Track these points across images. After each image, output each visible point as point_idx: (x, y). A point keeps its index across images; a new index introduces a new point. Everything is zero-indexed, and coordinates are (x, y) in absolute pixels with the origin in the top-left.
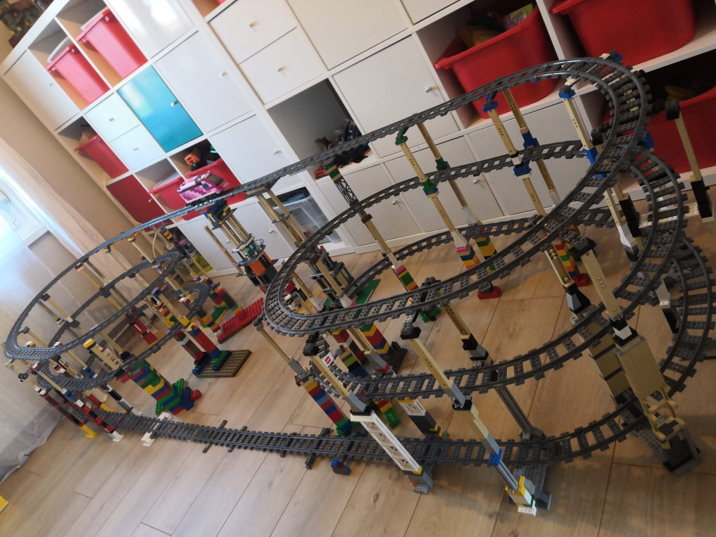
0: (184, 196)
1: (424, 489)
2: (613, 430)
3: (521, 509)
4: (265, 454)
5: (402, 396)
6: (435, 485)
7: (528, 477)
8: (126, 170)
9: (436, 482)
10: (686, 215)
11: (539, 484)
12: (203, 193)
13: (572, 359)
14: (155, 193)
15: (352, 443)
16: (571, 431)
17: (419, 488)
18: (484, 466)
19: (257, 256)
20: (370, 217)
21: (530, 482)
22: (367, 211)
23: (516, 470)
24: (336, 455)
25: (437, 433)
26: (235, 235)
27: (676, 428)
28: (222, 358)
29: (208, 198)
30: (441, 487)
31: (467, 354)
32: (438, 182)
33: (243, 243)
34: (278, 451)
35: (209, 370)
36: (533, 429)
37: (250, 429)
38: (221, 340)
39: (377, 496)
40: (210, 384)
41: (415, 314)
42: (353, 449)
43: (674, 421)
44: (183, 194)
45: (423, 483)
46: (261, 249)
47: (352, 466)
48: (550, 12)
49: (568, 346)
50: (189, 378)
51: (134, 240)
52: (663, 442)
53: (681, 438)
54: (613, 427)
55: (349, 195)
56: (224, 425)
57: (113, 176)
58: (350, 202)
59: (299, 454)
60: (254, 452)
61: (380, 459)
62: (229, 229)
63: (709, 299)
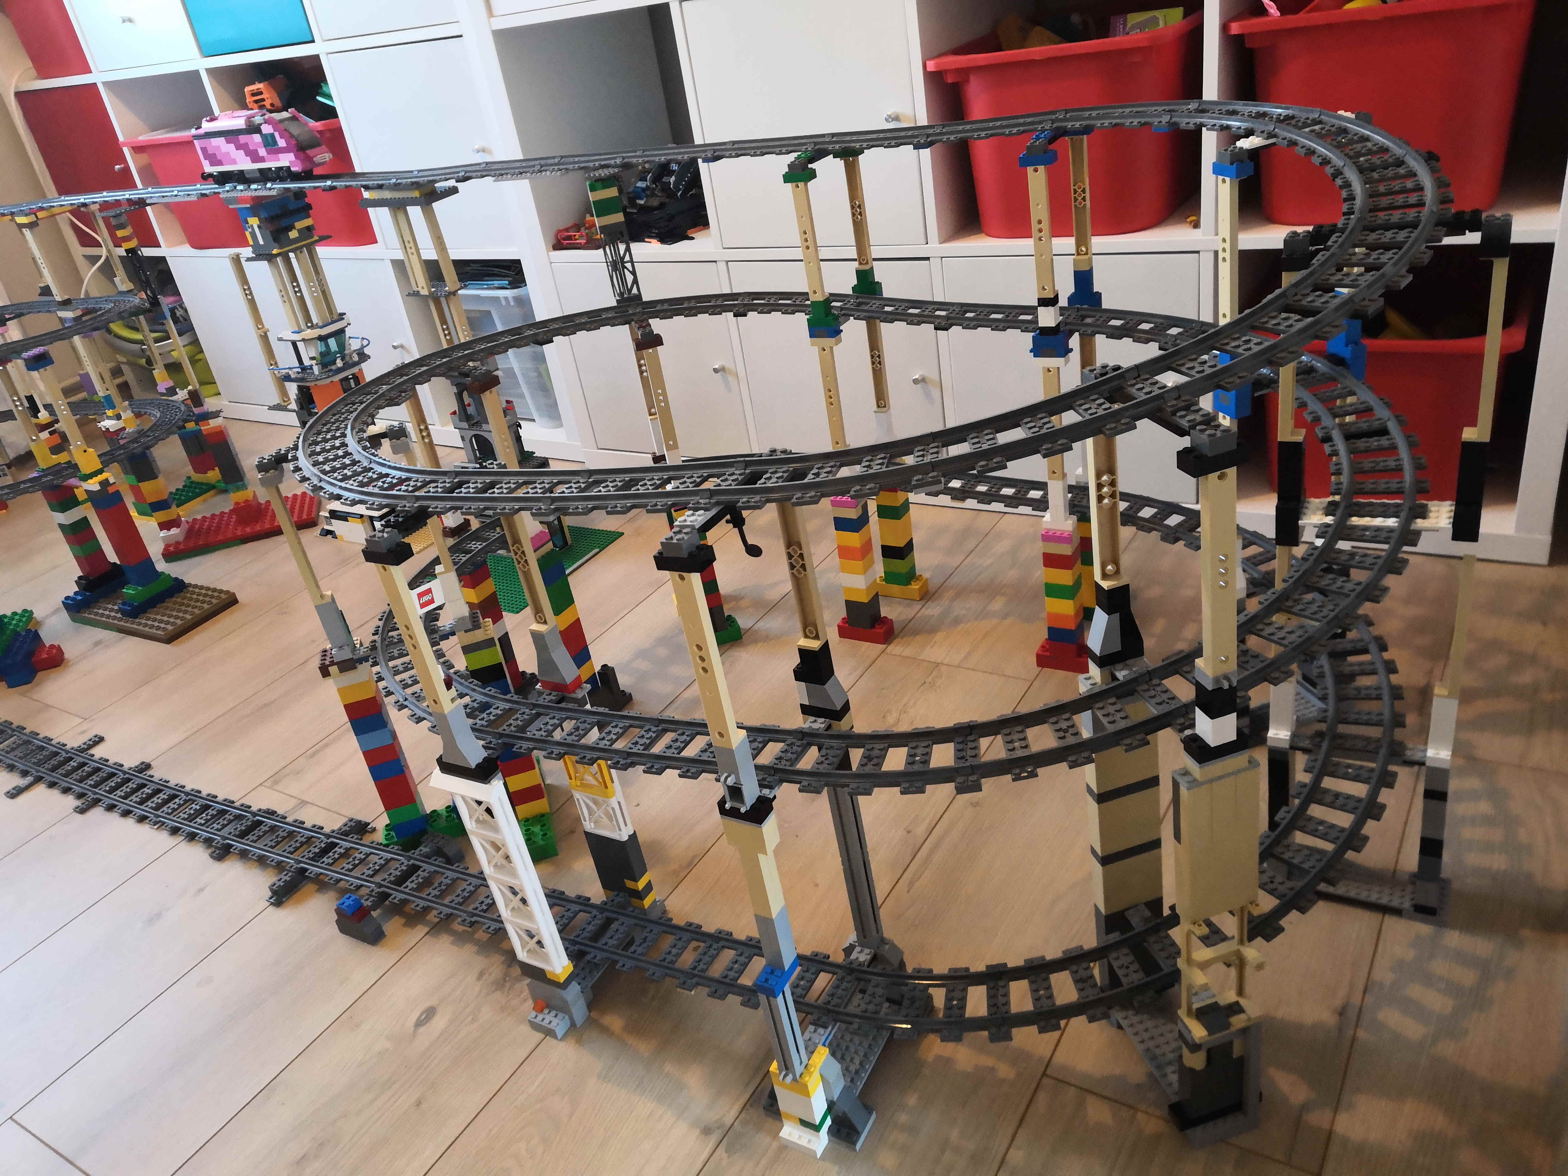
0: (204, 150)
1: (559, 1024)
2: (1080, 990)
3: (790, 1132)
4: (173, 841)
5: (589, 755)
6: (591, 1022)
7: (836, 1051)
8: (88, 71)
9: (593, 1014)
10: (1419, 521)
11: (852, 1080)
12: (256, 158)
13: (1064, 765)
14: (138, 149)
15: (414, 869)
16: (979, 967)
17: (548, 1018)
18: (734, 1000)
19: (340, 370)
20: (657, 341)
21: (836, 1067)
22: (657, 325)
23: (811, 1028)
24: (359, 887)
25: (640, 895)
26: (301, 300)
27: (1238, 1021)
28: (155, 588)
29: (265, 176)
30: (605, 1030)
31: (799, 693)
32: (847, 316)
33: (312, 327)
34: (208, 842)
35: (110, 610)
36: (883, 941)
37: (158, 773)
38: (170, 555)
39: (430, 1013)
40: (97, 644)
41: (713, 512)
42: (410, 884)
43: (1237, 1003)
44: (204, 142)
45: (562, 1008)
46: (356, 358)
47: (392, 926)
48: (1225, 28)
49: (1062, 733)
50: (47, 617)
51: (31, 226)
52: (1195, 1047)
53: (1237, 1051)
54: (1082, 982)
55: (623, 279)
56: (90, 747)
57: (43, 74)
58: (621, 294)
59: (262, 861)
60: (145, 830)
61: (472, 924)
62: (294, 278)
63: (1383, 751)
